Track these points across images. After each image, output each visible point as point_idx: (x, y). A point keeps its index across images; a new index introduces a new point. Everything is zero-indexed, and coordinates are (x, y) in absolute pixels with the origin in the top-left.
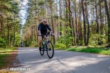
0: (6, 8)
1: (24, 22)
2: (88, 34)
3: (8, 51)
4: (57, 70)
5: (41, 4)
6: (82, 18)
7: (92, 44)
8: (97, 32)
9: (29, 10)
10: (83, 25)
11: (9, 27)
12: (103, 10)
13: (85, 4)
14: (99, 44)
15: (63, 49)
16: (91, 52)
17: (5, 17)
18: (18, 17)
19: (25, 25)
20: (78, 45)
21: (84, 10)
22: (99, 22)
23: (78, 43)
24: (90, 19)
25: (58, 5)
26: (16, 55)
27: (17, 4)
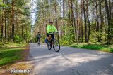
16: (92, 49)
19: (35, 25)
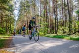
0: (4, 8)
1: (17, 18)
2: (57, 27)
3: (6, 37)
4: (38, 49)
5: (28, 6)
6: (54, 17)
7: (60, 33)
8: (63, 25)
9: (20, 10)
10: (54, 21)
11: (7, 21)
12: (67, 12)
13: (56, 8)
14: (64, 33)
15: (42, 36)
17: (4, 14)
18: (13, 14)
20: (51, 33)
21: (55, 12)
22: (64, 19)
23: (51, 32)
24: (59, 17)
25: (39, 8)
26: (12, 39)
27: (12, 6)
